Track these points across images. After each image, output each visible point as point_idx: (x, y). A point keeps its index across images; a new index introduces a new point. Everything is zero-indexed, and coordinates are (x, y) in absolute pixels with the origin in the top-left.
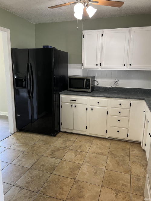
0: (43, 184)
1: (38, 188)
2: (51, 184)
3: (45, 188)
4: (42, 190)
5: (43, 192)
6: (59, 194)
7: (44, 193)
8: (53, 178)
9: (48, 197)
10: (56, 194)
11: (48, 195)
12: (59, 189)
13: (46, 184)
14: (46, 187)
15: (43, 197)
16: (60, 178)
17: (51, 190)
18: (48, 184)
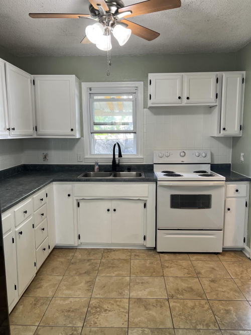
0: (201, 331)
1: (213, 333)
2: (194, 321)
3: (208, 325)
4: (212, 327)
5: (215, 325)
6: (203, 307)
7: (215, 323)
8: (181, 323)
9: (216, 317)
10: (206, 311)
11: (213, 318)
12: (196, 310)
13: (199, 327)
14: (204, 324)
15: (221, 322)
16: (177, 314)
17: (204, 317)
18: (197, 325)
